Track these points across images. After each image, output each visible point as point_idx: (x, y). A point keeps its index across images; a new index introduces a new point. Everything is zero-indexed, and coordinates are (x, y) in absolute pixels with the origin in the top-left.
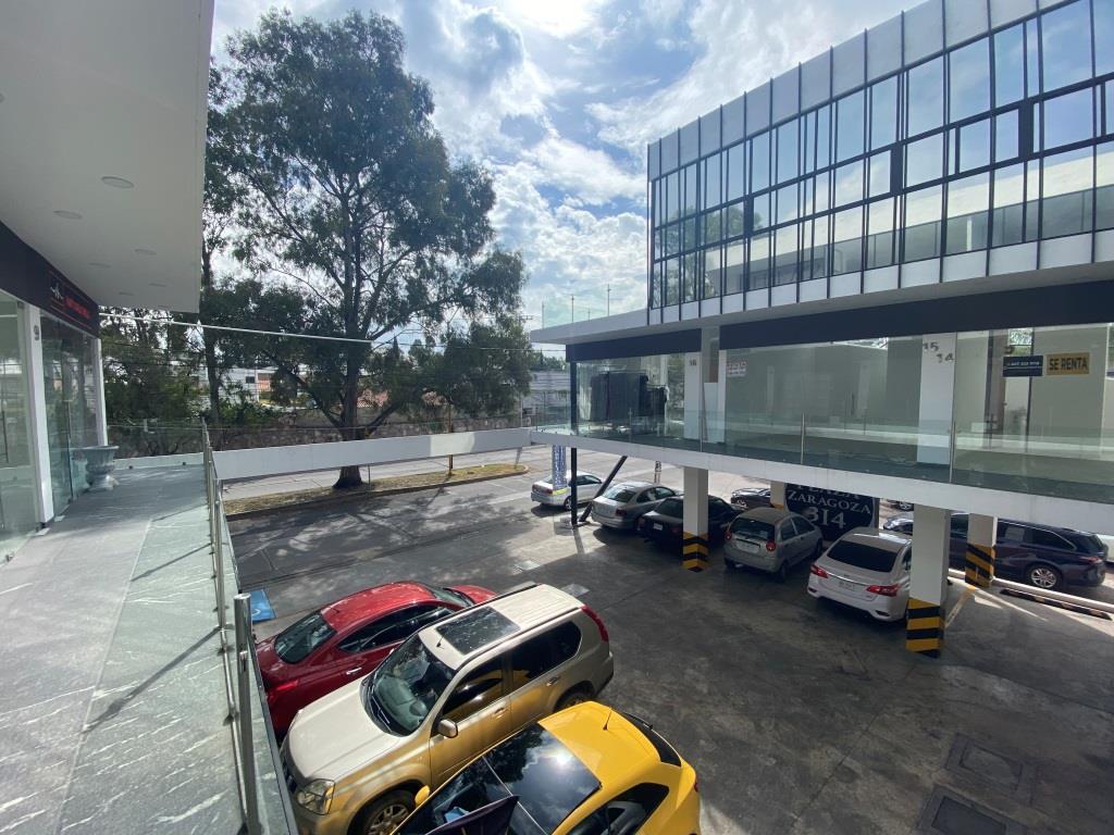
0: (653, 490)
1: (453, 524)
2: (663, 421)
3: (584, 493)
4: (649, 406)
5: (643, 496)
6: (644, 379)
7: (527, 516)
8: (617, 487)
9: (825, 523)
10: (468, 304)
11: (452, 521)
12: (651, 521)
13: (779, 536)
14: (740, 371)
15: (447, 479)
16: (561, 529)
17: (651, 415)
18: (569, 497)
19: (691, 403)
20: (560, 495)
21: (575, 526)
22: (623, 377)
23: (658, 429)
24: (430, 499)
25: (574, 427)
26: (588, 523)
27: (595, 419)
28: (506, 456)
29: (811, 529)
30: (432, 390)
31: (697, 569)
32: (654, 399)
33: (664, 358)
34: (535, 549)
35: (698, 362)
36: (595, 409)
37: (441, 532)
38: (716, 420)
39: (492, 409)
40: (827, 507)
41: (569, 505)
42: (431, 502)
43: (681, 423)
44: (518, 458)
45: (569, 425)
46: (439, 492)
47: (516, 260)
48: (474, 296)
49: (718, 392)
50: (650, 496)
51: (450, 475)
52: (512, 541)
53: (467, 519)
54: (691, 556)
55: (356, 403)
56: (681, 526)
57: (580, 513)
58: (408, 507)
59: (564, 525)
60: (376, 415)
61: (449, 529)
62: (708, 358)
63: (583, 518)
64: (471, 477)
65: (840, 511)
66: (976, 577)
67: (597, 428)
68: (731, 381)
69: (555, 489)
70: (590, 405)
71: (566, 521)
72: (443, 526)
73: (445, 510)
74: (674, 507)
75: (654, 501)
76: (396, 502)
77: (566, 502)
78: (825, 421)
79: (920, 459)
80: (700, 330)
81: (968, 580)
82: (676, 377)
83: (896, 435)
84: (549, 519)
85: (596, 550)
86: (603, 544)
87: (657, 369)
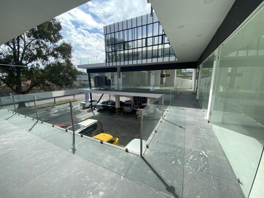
0: (109, 101)
1: (59, 114)
2: (110, 87)
3: (94, 103)
4: (107, 83)
5: (107, 102)
6: (106, 77)
7: (80, 110)
8: (102, 101)
9: (140, 104)
10: (56, 56)
11: (59, 113)
12: (109, 107)
13: (132, 106)
14: (124, 76)
15: (54, 104)
16: (89, 112)
17: (108, 85)
18: (90, 105)
19: (116, 83)
20: (88, 104)
21: (92, 111)
22: (101, 77)
23: (110, 88)
24: (50, 109)
25: (90, 88)
26: (95, 110)
27: (95, 86)
28: (70, 97)
29: (137, 104)
30: (47, 80)
31: (118, 114)
32: (108, 82)
33: (110, 73)
34: (83, 116)
35: (117, 74)
36: (95, 84)
37: (57, 116)
38: (121, 86)
39: (67, 85)
40: (140, 101)
41: (90, 106)
42: (51, 110)
43: (114, 87)
44: (74, 98)
45: (89, 88)
46: (52, 107)
47: (70, 46)
48: (58, 55)
49: (121, 80)
50: (108, 102)
51: (55, 103)
52: (77, 115)
53: (63, 113)
54: (117, 112)
55: (21, 84)
56: (115, 107)
57: (93, 108)
58: (44, 112)
59: (89, 111)
60: (28, 88)
61: (59, 115)
62: (119, 73)
63: (94, 109)
64: (61, 103)
65: (142, 101)
66: (160, 109)
67: (96, 88)
68: (123, 78)
69: (86, 103)
70: (94, 83)
71: (90, 110)
72: (57, 115)
73: (56, 111)
74: (114, 103)
75: (109, 103)
76: (40, 111)
77: (89, 106)
78: (139, 86)
79: (151, 91)
80: (117, 68)
81: (159, 110)
82: (112, 77)
83: (148, 88)
84: (86, 110)
85: (98, 114)
86: (99, 113)
87: (108, 75)
